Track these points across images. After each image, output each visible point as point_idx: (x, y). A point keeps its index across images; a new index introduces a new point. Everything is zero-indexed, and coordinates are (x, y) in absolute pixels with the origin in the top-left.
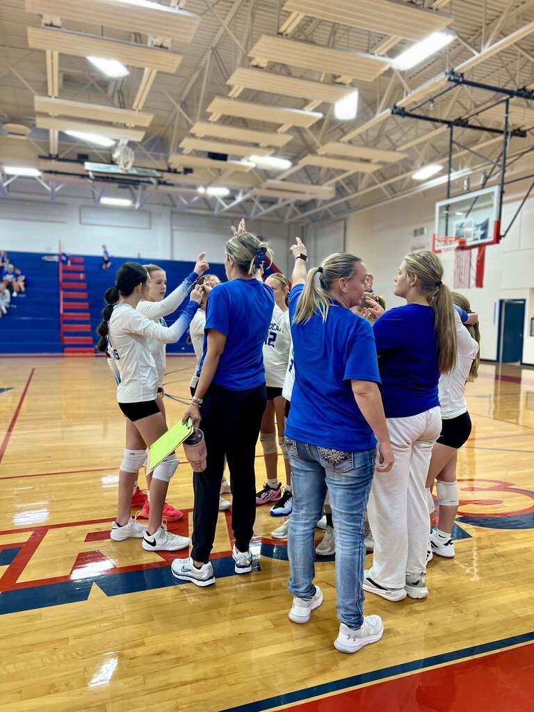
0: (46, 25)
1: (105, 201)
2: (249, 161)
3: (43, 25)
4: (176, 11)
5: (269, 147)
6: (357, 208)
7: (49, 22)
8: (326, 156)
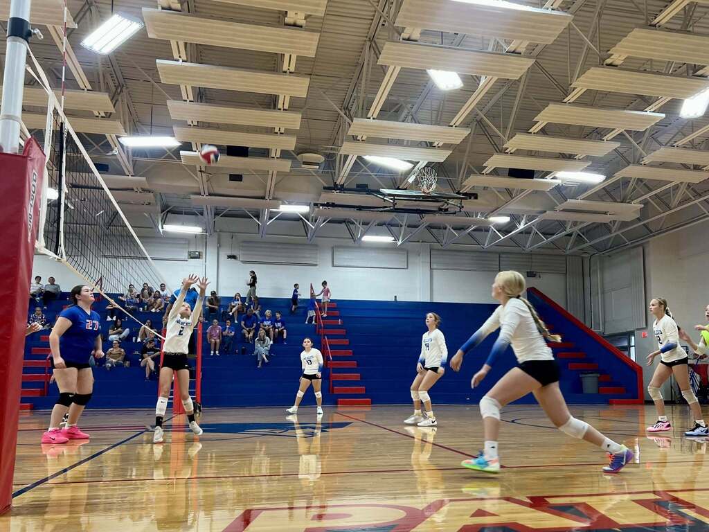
0: (404, 39)
1: (367, 239)
2: (554, 178)
3: (401, 40)
4: (549, 12)
5: (587, 158)
6: (659, 232)
7: (407, 37)
8: (652, 165)
